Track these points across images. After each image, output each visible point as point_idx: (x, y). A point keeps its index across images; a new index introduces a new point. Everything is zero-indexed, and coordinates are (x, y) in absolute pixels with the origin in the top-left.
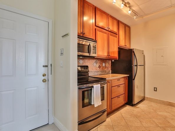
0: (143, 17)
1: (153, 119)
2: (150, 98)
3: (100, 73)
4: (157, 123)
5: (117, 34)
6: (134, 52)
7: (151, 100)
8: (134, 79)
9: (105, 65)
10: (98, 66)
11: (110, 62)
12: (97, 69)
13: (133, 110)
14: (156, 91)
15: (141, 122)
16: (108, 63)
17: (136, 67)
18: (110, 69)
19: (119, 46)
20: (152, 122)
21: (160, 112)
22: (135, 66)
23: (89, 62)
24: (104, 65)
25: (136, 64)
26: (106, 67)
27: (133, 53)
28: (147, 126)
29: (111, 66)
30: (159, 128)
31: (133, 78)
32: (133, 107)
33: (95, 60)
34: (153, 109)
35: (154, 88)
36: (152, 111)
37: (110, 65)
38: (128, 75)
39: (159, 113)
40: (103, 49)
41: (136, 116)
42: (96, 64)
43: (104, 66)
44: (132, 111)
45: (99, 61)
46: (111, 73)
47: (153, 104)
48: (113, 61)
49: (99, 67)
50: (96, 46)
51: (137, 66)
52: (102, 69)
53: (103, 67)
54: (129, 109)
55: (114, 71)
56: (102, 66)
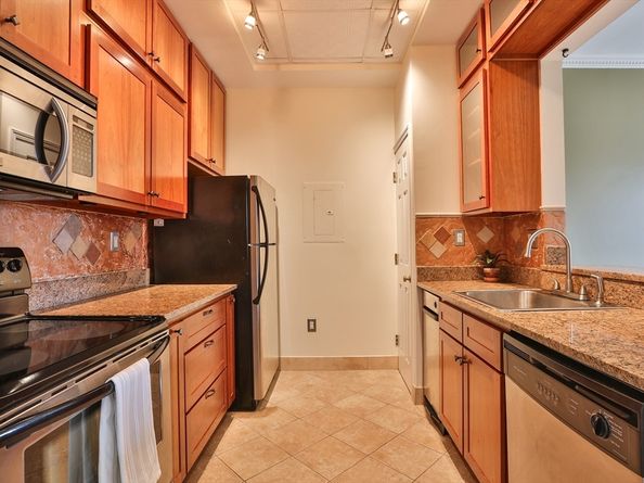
0: (278, 64)
1: (340, 435)
2: (296, 359)
3: (94, 287)
4: (355, 445)
5: (182, 101)
6: (255, 189)
7: (299, 365)
8: (257, 301)
9: (120, 244)
10: (81, 247)
11: (144, 228)
12: (76, 263)
13: (264, 427)
14: (314, 330)
15: (309, 466)
16: (136, 236)
17: (263, 250)
18: (142, 262)
19: (190, 157)
20: (339, 447)
21: (340, 399)
22: (262, 245)
23: (24, 228)
24: (114, 241)
25: (263, 240)
26: (123, 253)
27: (253, 194)
28: (337, 473)
29: (150, 246)
30: (368, 460)
31: (254, 297)
32: (257, 413)
33: (68, 216)
34: (319, 399)
35: (309, 321)
36: (319, 403)
37: (144, 244)
38: (234, 286)
39: (340, 402)
40: (127, 160)
41: (286, 450)
42: (74, 236)
43: (115, 249)
44: (263, 433)
45: (87, 220)
46: (147, 283)
47: (310, 378)
48: (159, 223)
49: (92, 254)
50: (90, 126)
51: (266, 245)
52: (107, 264)
53: (110, 254)
54: (247, 428)
55: (163, 273)
56: (105, 248)
